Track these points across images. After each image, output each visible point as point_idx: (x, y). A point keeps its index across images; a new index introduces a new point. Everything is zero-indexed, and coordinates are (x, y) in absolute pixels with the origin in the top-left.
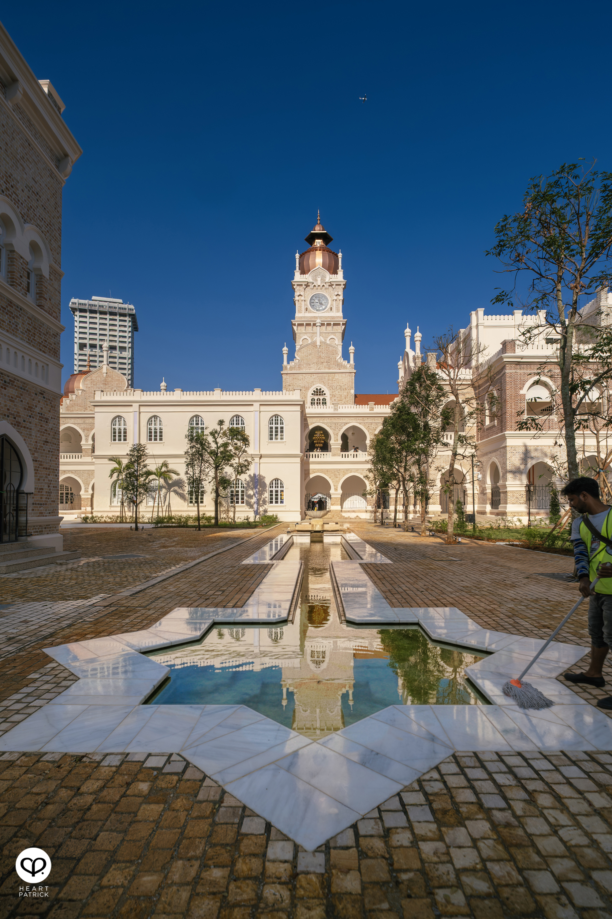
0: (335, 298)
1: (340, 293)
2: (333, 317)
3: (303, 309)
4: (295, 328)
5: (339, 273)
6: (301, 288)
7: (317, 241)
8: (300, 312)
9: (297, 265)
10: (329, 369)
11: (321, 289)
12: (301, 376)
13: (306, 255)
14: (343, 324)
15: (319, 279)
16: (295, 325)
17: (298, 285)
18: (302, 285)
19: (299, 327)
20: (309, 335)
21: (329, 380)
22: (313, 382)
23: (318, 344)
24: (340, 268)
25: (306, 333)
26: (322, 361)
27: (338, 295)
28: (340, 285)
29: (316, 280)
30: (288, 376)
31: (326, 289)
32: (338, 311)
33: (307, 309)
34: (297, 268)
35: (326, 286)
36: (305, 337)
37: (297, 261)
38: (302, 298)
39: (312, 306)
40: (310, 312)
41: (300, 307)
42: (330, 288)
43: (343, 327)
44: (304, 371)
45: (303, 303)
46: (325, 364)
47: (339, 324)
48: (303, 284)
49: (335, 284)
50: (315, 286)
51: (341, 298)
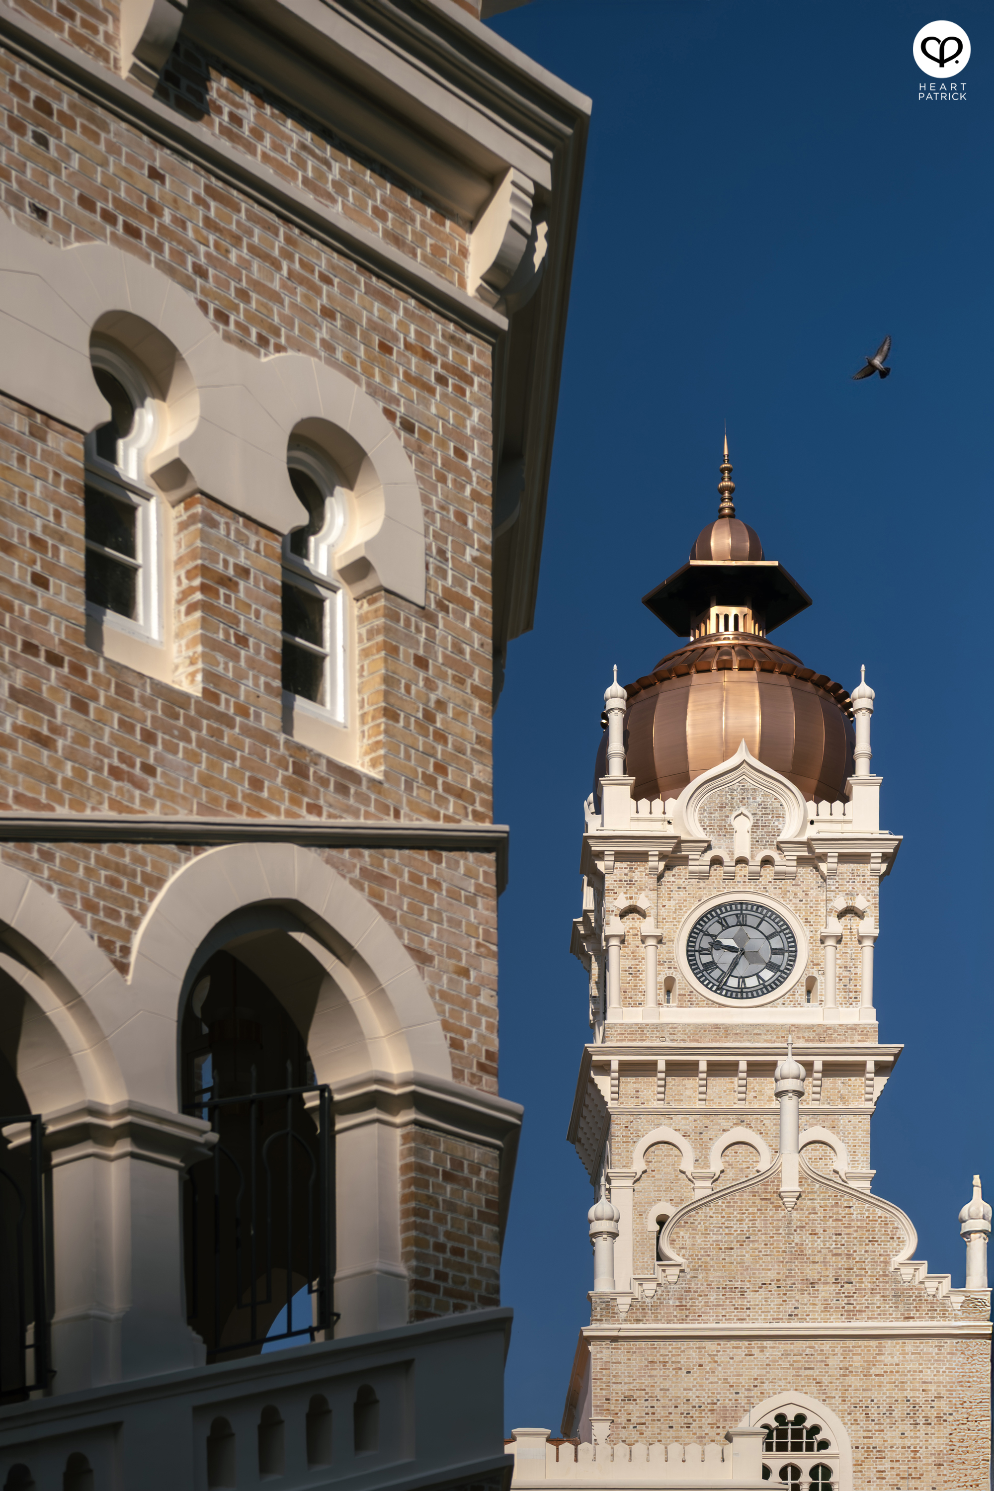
0: (836, 926)
1: (860, 903)
2: (823, 1032)
3: (651, 981)
4: (604, 1084)
5: (858, 792)
6: (641, 873)
7: (714, 610)
8: (631, 999)
9: (616, 745)
10: (851, 1314)
11: (754, 877)
12: (691, 1353)
13: (665, 695)
14: (881, 1069)
15: (742, 826)
16: (604, 1068)
17: (620, 856)
18: (642, 857)
19: (630, 1084)
20: (687, 1123)
21: (846, 1371)
22: (757, 1383)
23: (790, 1184)
24: (862, 766)
25: (667, 1114)
26: (811, 1272)
27: (850, 911)
28: (864, 858)
29: (727, 831)
30: (621, 1352)
31: (780, 876)
32: (850, 997)
33: (669, 986)
34: (616, 766)
35: (785, 862)
36: (664, 1132)
37: (616, 723)
38: (647, 926)
39: (702, 971)
40: (690, 1000)
41: (634, 973)
42: (807, 873)
43: (881, 1082)
44: (710, 1326)
45: (650, 952)
46: (826, 1291)
47: (857, 1069)
48: (654, 850)
49: (833, 852)
50: (717, 861)
51: (869, 926)
